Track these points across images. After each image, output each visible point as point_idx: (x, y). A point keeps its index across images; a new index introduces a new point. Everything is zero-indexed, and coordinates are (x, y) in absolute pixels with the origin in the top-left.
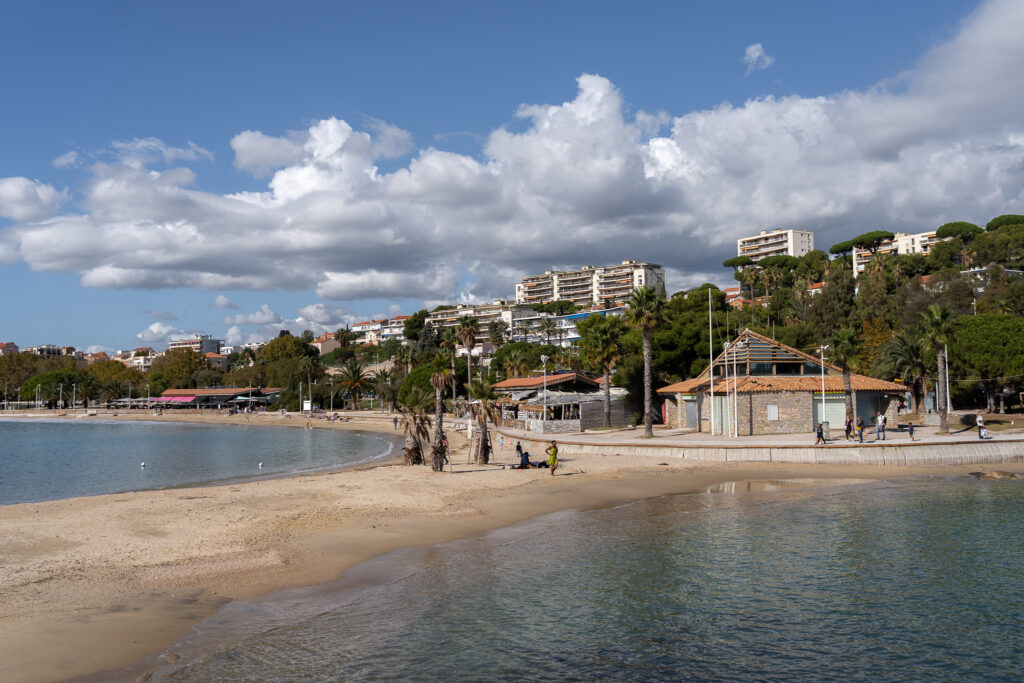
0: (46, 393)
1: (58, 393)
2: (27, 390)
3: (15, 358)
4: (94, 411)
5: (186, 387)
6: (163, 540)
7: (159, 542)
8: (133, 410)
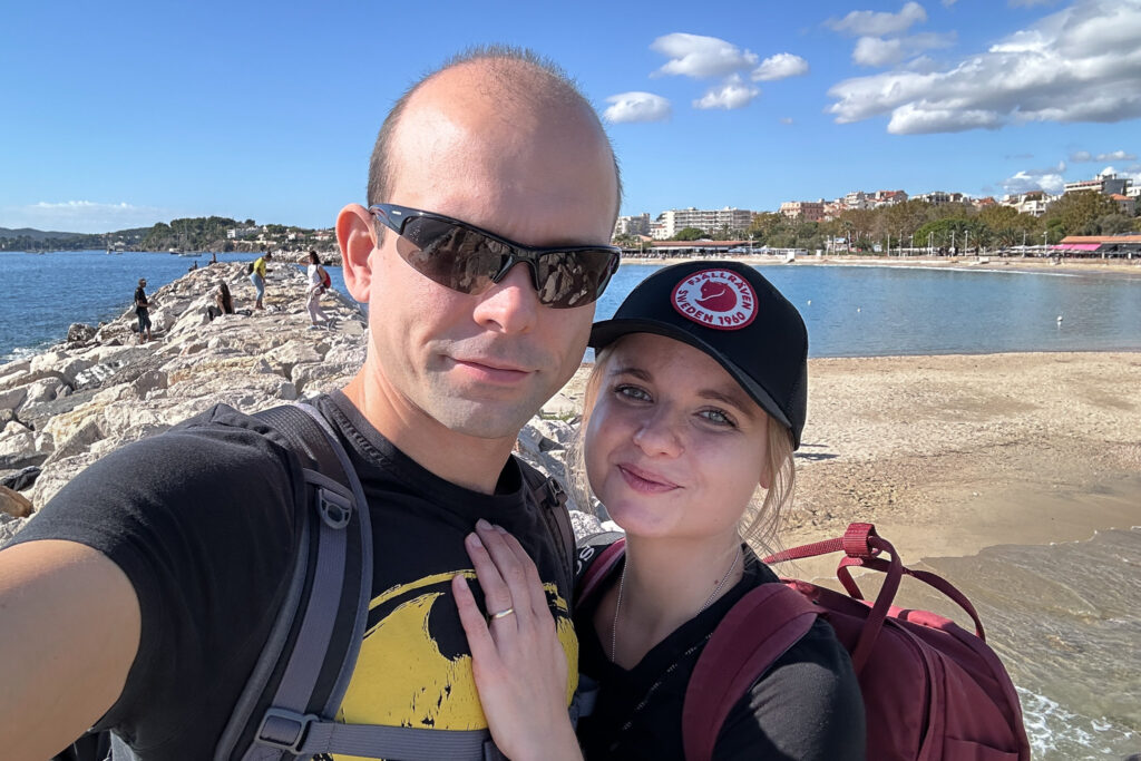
0: (938, 241)
1: (950, 240)
2: (920, 237)
3: (908, 207)
4: (986, 259)
5: (1089, 234)
6: (1130, 413)
7: (1127, 416)
8: (1028, 259)
